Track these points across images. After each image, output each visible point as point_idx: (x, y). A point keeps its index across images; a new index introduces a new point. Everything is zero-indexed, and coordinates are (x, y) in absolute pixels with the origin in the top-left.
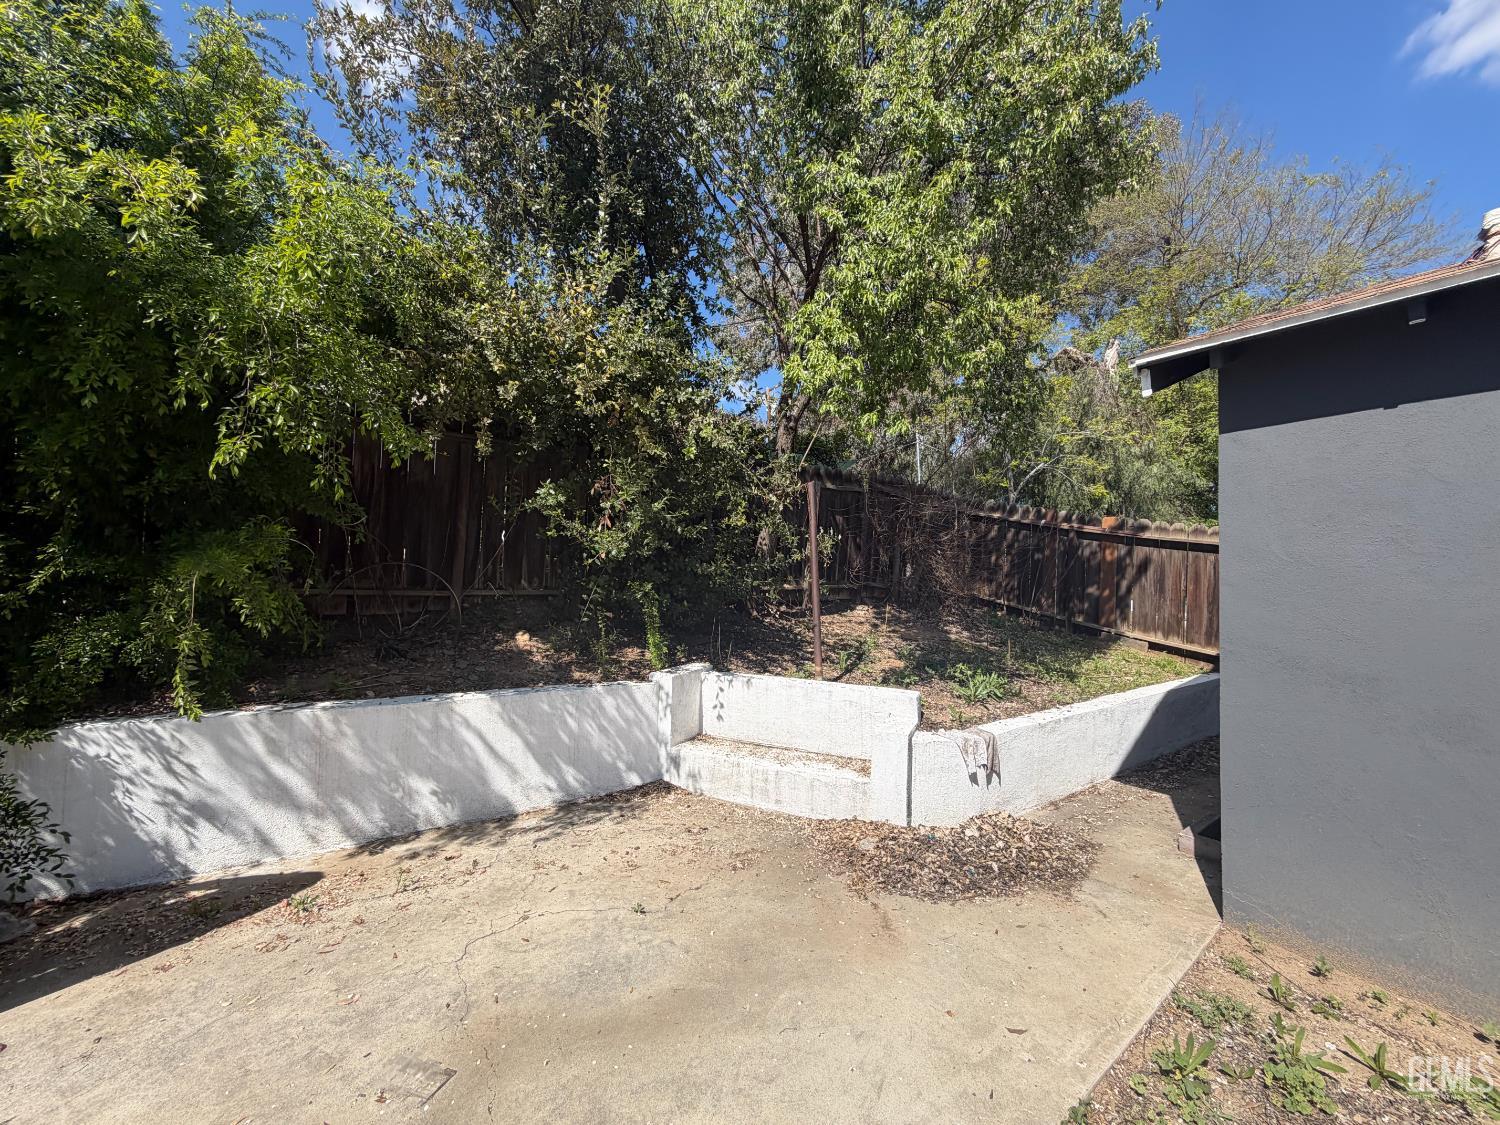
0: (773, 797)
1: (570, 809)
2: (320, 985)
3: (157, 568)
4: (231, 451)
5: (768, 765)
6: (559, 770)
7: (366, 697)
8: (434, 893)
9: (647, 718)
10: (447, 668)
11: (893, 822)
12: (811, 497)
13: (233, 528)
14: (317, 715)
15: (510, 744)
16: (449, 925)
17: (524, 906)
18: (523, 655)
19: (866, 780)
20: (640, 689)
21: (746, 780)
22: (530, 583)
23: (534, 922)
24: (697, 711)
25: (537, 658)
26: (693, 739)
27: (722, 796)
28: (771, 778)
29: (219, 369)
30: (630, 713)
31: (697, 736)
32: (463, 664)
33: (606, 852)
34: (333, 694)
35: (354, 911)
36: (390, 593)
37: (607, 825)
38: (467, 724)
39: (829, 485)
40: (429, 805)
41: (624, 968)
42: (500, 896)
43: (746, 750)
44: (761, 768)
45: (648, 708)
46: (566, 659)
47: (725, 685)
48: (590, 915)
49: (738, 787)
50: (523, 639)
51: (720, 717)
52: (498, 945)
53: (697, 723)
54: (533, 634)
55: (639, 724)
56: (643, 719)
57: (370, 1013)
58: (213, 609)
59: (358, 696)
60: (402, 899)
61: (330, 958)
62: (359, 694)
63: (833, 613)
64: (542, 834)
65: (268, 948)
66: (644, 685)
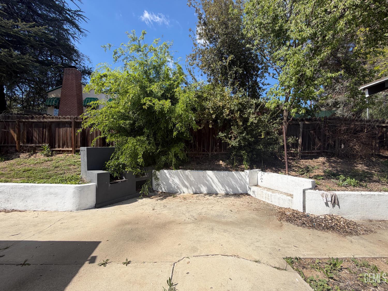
0: (270, 200)
1: (227, 195)
2: (185, 207)
3: (169, 150)
4: (175, 133)
5: (270, 193)
6: (225, 187)
7: (194, 170)
8: (201, 201)
9: (244, 179)
10: (207, 167)
11: (299, 210)
12: (284, 130)
13: (178, 144)
14: (188, 172)
15: (216, 180)
16: (202, 205)
17: (213, 206)
18: (220, 165)
19: (292, 199)
20: (242, 173)
21: (264, 196)
22: (224, 151)
23: (214, 208)
24: (257, 180)
25: (223, 166)
26: (255, 186)
27: (259, 198)
28: (270, 196)
29: (174, 123)
30: (240, 178)
31: (257, 185)
32: (209, 166)
33: (230, 202)
34: (189, 169)
35: (190, 201)
36: (199, 153)
37: (233, 198)
38: (209, 176)
39: (306, 123)
40: (204, 190)
41: (224, 217)
42: (210, 204)
43: (266, 189)
44: (267, 193)
45: (244, 177)
46: (229, 166)
47: (263, 174)
48: (223, 209)
49: (263, 197)
50: (221, 162)
51: (262, 181)
52: (207, 209)
53: (257, 182)
54: (223, 161)
55: (242, 180)
56: (243, 179)
57: (189, 211)
58: (176, 156)
59: (193, 170)
60: (196, 201)
61: (187, 205)
62: (193, 169)
63: (309, 159)
64: (220, 197)
65: (180, 202)
66: (243, 172)
